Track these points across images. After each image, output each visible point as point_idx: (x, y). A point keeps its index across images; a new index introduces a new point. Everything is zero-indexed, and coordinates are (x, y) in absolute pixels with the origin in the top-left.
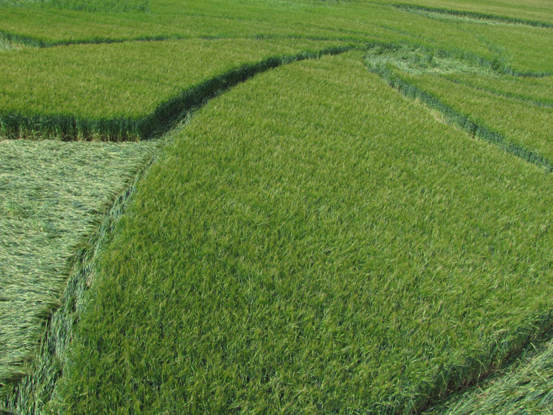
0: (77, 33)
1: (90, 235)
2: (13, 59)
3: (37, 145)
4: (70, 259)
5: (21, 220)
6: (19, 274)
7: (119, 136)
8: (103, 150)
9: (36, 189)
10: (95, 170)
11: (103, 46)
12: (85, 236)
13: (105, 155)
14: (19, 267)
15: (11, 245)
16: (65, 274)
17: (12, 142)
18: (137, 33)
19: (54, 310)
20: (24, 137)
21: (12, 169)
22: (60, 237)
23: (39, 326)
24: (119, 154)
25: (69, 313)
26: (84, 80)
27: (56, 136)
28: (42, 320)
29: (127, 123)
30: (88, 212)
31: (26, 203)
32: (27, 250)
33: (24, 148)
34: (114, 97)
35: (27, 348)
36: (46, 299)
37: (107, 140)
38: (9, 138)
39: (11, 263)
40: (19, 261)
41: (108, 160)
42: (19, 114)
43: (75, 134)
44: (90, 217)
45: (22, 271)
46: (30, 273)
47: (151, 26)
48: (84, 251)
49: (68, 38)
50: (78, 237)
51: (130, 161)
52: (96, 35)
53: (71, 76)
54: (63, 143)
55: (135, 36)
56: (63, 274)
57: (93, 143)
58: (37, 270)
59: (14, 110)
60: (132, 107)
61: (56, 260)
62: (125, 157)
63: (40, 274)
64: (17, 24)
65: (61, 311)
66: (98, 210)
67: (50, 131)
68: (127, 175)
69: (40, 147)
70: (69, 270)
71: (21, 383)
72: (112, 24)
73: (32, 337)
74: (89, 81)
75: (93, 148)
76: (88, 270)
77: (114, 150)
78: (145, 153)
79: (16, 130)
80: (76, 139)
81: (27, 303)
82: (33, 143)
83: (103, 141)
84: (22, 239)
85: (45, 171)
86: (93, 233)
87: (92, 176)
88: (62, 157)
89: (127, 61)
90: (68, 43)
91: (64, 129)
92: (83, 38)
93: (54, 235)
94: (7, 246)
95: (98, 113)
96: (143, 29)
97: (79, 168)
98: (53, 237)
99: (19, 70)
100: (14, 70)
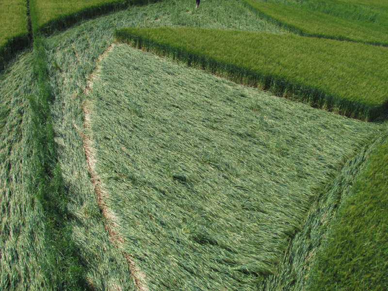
0: (326, 30)
1: (327, 184)
2: (284, 40)
3: (294, 105)
4: (311, 197)
5: (279, 157)
6: (275, 197)
7: (353, 114)
8: (340, 121)
9: (293, 138)
10: (333, 135)
11: (345, 43)
12: (323, 183)
13: (342, 126)
14: (276, 191)
15: (272, 173)
16: (307, 208)
17: (278, 98)
18: (370, 38)
19: (296, 232)
20: (286, 97)
21: (277, 118)
22: (306, 178)
23: (285, 240)
24: (351, 127)
25: (307, 238)
26: (332, 66)
27: (308, 102)
28: (288, 237)
29: (361, 106)
30: (327, 166)
31: (284, 146)
32: (282, 181)
33: (285, 104)
34: (354, 84)
35: (276, 254)
36: (293, 223)
37: (343, 115)
38: (276, 95)
39: (270, 187)
40: (276, 187)
41: (343, 130)
42: (288, 81)
43: (321, 104)
44: (328, 170)
45: (277, 194)
46: (283, 199)
47: (380, 34)
48: (321, 194)
49: (320, 32)
50: (318, 182)
51: (359, 136)
52: (340, 34)
53: (323, 61)
54: (312, 108)
55: (368, 40)
56: (305, 207)
57: (333, 114)
58: (288, 198)
59: (285, 77)
60: (367, 95)
61: (302, 195)
62: (356, 131)
63: (289, 201)
64: (286, 16)
65: (301, 235)
66: (334, 166)
67: (305, 97)
68: (357, 146)
69: (296, 107)
70: (310, 205)
71: (268, 278)
72: (352, 28)
73: (280, 248)
74: (336, 68)
75: (333, 118)
76: (322, 210)
77: (347, 123)
78: (371, 132)
79: (282, 91)
80: (321, 108)
81: (279, 220)
82: (292, 103)
83: (340, 115)
84: (279, 171)
85: (299, 126)
86: (329, 183)
87: (331, 138)
88: (311, 118)
89: (363, 59)
90: (320, 36)
91: (315, 99)
92: (331, 34)
93: (301, 176)
94: (269, 173)
95: (342, 94)
96: (373, 35)
97: (323, 130)
98: (301, 177)
99: (288, 49)
100: (285, 48)
